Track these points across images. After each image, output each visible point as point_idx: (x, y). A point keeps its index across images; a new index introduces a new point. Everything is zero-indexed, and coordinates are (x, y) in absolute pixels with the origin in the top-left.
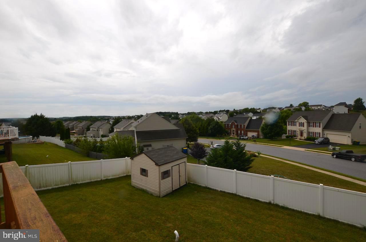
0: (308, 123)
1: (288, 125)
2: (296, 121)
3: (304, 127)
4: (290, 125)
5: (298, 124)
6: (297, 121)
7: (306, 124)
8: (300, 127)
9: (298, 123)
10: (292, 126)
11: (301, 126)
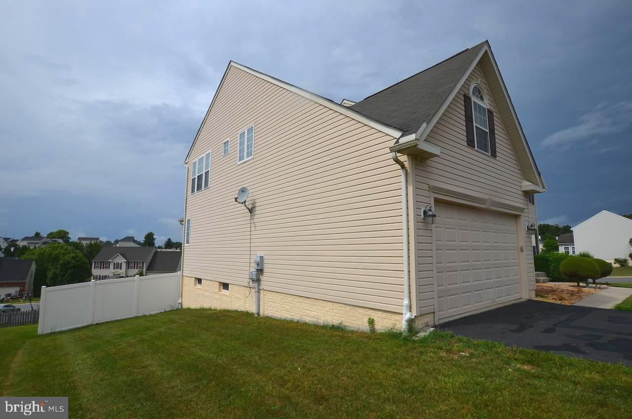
0: (128, 263)
1: (95, 268)
2: (109, 261)
3: (121, 269)
4: (98, 267)
5: (112, 266)
6: (111, 261)
7: (124, 266)
8: (116, 270)
9: (113, 264)
10: (101, 268)
11: (117, 268)
